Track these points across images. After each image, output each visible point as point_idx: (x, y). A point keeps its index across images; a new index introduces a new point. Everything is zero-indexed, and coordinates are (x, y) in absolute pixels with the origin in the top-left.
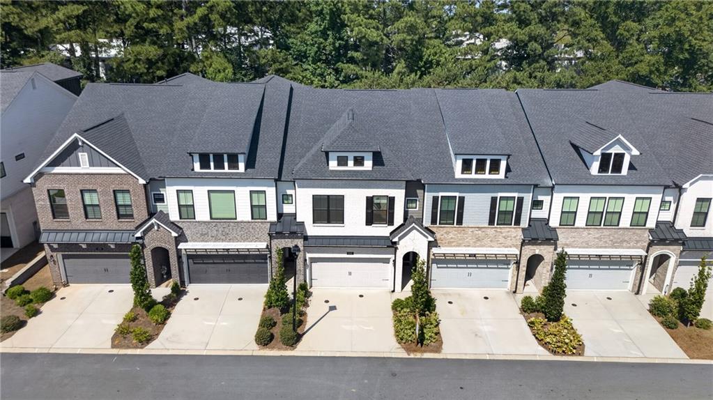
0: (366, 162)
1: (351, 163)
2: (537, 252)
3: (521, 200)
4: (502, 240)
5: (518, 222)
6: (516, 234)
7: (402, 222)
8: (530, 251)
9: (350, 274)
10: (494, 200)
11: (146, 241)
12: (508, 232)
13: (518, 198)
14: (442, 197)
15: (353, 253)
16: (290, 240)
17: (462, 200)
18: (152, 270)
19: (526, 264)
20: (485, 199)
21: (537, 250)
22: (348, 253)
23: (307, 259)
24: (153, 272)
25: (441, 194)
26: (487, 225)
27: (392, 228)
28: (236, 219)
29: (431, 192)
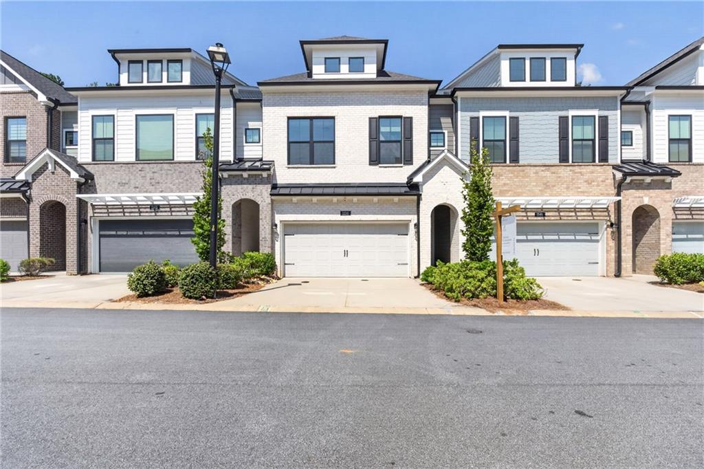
0: (366, 66)
1: (344, 68)
2: (646, 201)
3: (604, 121)
4: (584, 187)
5: (604, 158)
6: (605, 175)
7: (426, 159)
8: (633, 199)
9: (346, 253)
10: (563, 121)
11: (35, 191)
12: (593, 172)
13: (600, 117)
14: (483, 117)
15: (349, 213)
16: (251, 187)
17: (515, 122)
18: (38, 240)
19: (630, 223)
20: (550, 120)
21: (646, 198)
22: (342, 213)
23: (277, 222)
24: (39, 244)
25: (482, 114)
26: (557, 162)
27: (409, 170)
28: (173, 160)
29: (466, 111)
